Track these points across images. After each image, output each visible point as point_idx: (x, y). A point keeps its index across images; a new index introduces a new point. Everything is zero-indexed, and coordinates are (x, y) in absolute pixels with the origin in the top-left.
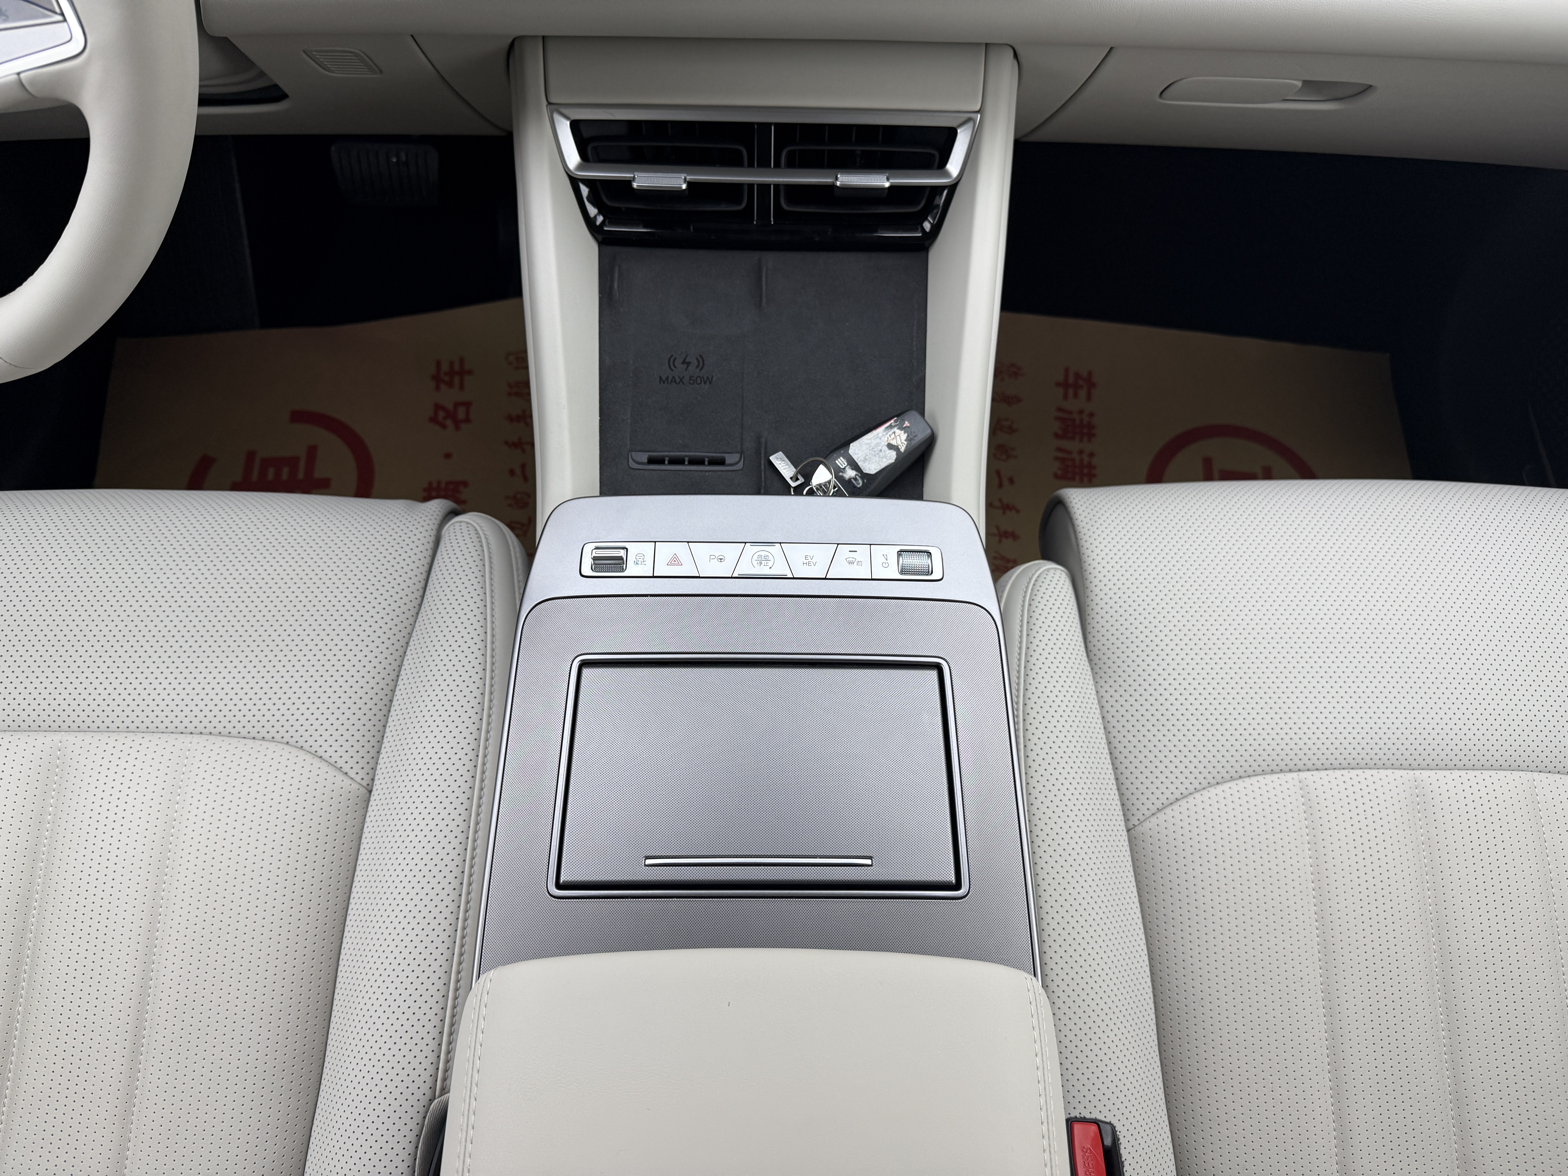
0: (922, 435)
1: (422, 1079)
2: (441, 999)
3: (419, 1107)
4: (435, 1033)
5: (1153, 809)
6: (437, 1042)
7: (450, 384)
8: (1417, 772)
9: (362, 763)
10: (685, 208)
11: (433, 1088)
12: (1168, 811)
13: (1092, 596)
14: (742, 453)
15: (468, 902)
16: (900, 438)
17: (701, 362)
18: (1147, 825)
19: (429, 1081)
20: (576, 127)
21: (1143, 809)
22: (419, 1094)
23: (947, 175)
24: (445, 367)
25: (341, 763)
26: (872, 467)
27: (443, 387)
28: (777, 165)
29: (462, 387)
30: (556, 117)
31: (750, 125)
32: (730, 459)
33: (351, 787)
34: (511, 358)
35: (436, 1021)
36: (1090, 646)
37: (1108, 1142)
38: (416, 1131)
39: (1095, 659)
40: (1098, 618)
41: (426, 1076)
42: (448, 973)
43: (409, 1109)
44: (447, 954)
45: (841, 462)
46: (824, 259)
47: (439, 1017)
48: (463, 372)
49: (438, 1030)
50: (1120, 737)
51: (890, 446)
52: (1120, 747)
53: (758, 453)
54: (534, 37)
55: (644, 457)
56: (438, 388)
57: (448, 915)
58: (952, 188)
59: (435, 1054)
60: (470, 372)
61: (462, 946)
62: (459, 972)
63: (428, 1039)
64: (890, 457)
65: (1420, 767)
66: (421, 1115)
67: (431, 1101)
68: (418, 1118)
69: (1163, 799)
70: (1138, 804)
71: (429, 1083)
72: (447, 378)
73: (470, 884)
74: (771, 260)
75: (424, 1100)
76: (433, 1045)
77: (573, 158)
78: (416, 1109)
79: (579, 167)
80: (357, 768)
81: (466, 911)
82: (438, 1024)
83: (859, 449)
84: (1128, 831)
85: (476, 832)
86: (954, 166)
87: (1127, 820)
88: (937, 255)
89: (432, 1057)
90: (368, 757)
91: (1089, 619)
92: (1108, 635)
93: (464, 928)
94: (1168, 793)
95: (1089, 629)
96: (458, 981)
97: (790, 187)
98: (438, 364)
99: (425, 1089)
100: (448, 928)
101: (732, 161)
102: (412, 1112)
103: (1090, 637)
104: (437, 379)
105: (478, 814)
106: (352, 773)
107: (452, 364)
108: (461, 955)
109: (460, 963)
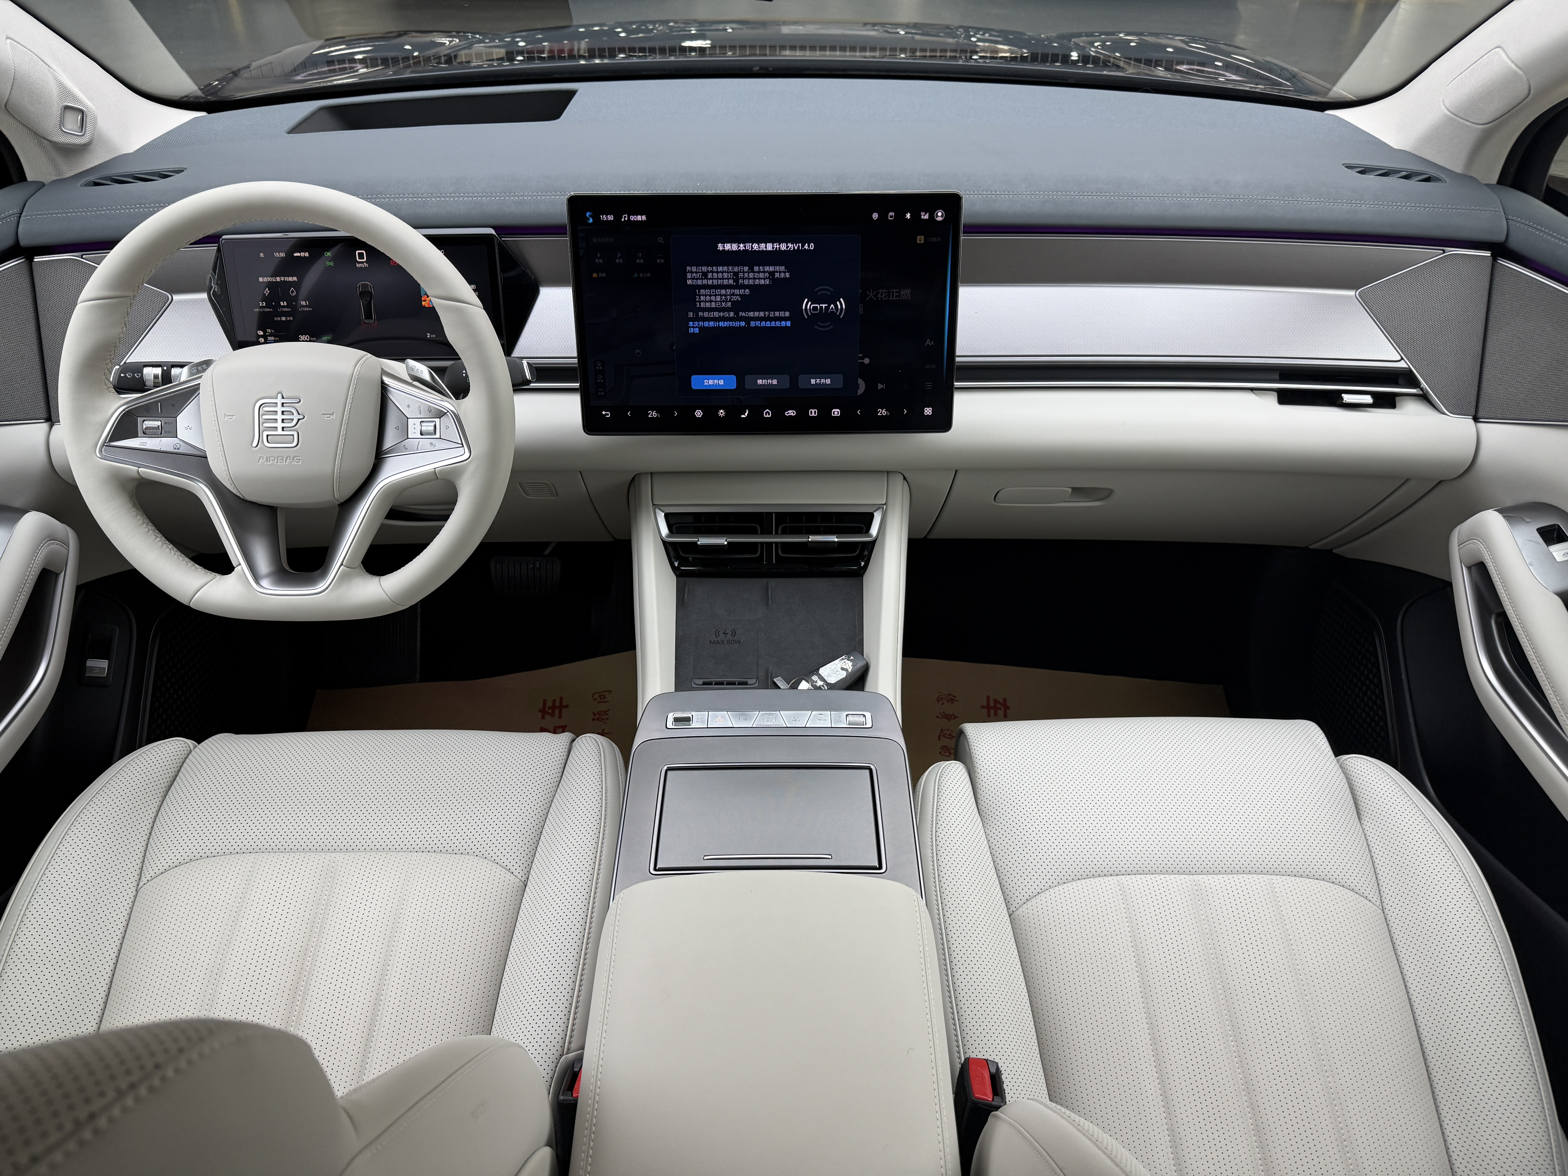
0: (860, 664)
1: (556, 1040)
2: (570, 991)
3: (553, 1058)
4: (565, 1011)
5: (1024, 900)
6: (567, 1017)
7: (553, 715)
8: (1195, 876)
9: (523, 867)
10: (725, 556)
11: (563, 1047)
12: (1033, 900)
13: (979, 776)
14: (757, 678)
15: (589, 933)
16: (849, 665)
17: (734, 633)
18: (1021, 910)
19: (561, 1041)
20: (667, 516)
21: (1018, 900)
22: (554, 1050)
23: (871, 536)
24: (549, 704)
25: (510, 866)
26: (832, 680)
27: (547, 716)
28: (777, 533)
29: (560, 717)
30: (657, 511)
31: (762, 513)
32: (750, 681)
33: (515, 881)
34: (596, 696)
35: (567, 1004)
36: (980, 806)
37: (993, 1070)
38: (550, 1075)
39: (983, 814)
40: (983, 788)
41: (559, 1038)
42: (575, 975)
43: (547, 1060)
44: (575, 964)
45: (815, 678)
46: (804, 581)
47: (569, 1002)
48: (562, 707)
49: (568, 1009)
50: (1000, 857)
51: (843, 669)
52: (1001, 863)
53: (767, 677)
54: (647, 473)
55: (701, 682)
56: (543, 718)
57: (577, 940)
58: (873, 543)
59: (565, 1025)
60: (567, 706)
61: (585, 959)
62: (582, 975)
63: (561, 1015)
64: (843, 674)
65: (1196, 873)
66: (554, 1065)
67: (561, 1056)
68: (552, 1066)
69: (1029, 893)
70: (1014, 897)
71: (561, 1044)
72: (550, 711)
73: (591, 923)
74: (773, 582)
75: (557, 1054)
76: (564, 1019)
77: (664, 530)
78: (551, 1060)
79: (668, 536)
80: (519, 870)
81: (588, 939)
82: (568, 1006)
83: (824, 671)
84: (1010, 916)
85: (595, 893)
86: (874, 531)
87: (1008, 909)
88: (869, 579)
89: (563, 1027)
90: (526, 864)
91: (978, 791)
92: (989, 798)
93: (586, 949)
94: (1032, 889)
95: (979, 796)
96: (581, 981)
97: (784, 544)
98: (545, 702)
99: (558, 1047)
100: (577, 948)
101: (753, 532)
102: (549, 1062)
103: (979, 801)
104: (543, 711)
105: (597, 884)
106: (516, 873)
107: (554, 701)
108: (584, 965)
109: (583, 970)
